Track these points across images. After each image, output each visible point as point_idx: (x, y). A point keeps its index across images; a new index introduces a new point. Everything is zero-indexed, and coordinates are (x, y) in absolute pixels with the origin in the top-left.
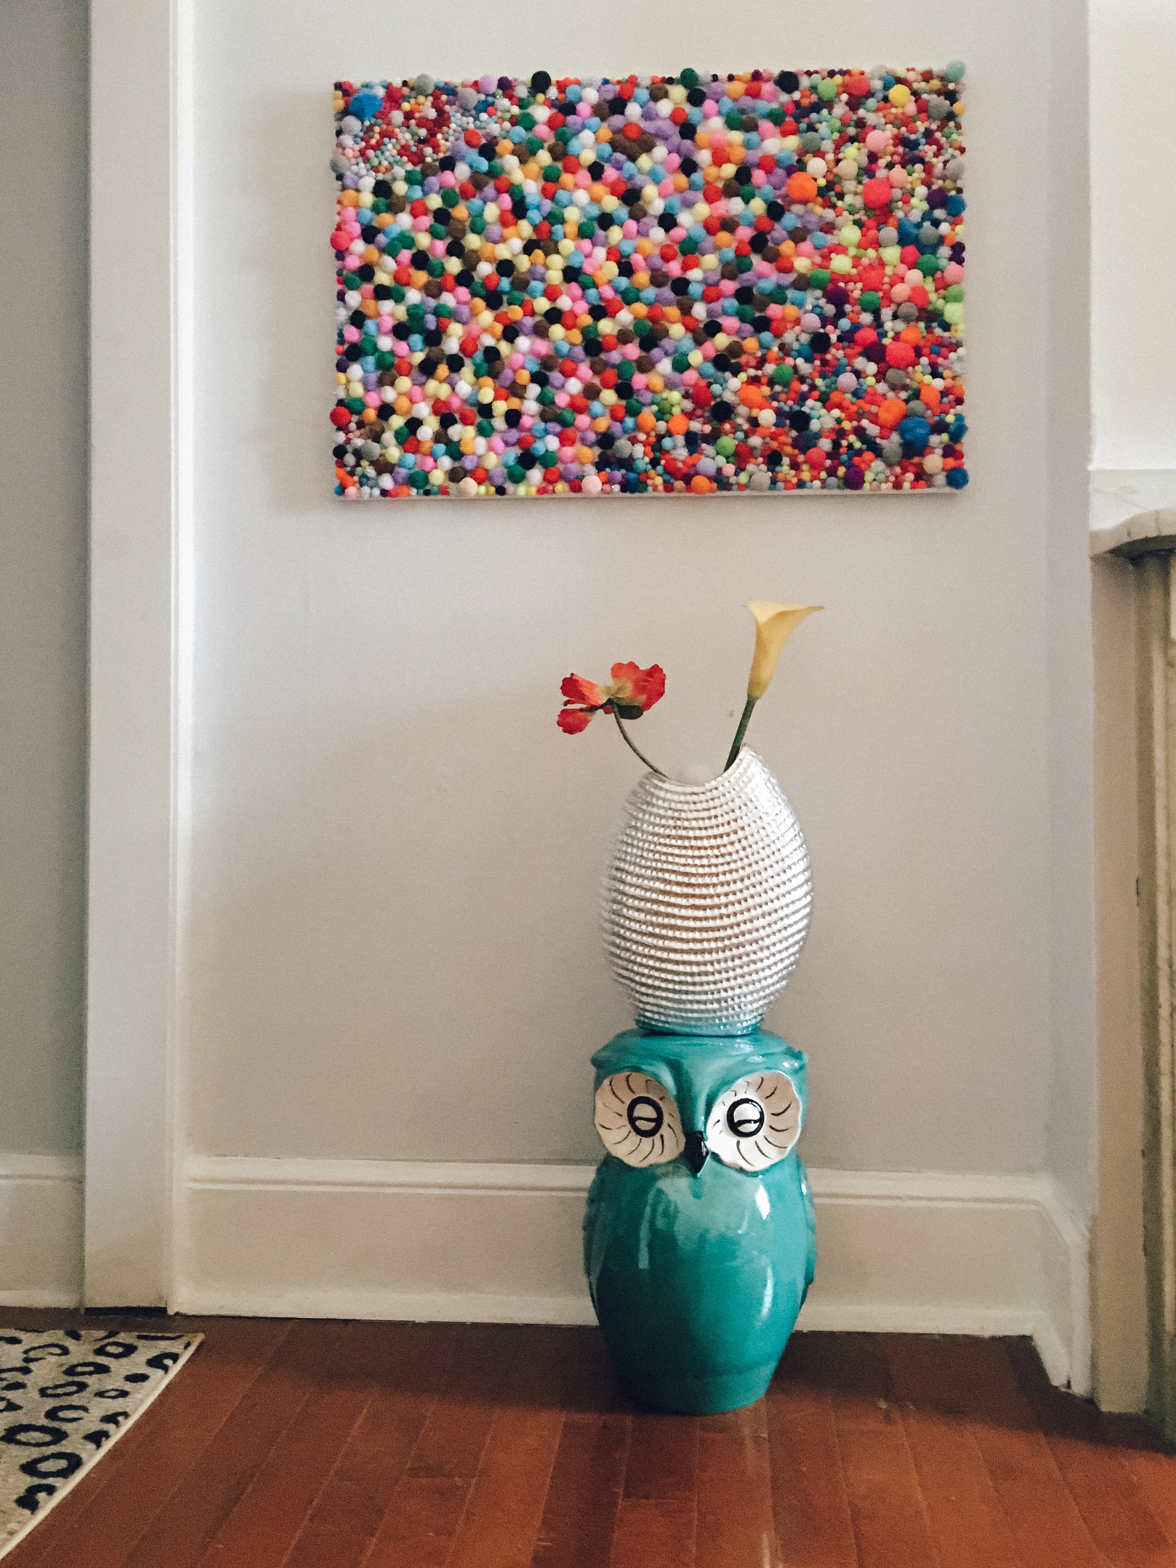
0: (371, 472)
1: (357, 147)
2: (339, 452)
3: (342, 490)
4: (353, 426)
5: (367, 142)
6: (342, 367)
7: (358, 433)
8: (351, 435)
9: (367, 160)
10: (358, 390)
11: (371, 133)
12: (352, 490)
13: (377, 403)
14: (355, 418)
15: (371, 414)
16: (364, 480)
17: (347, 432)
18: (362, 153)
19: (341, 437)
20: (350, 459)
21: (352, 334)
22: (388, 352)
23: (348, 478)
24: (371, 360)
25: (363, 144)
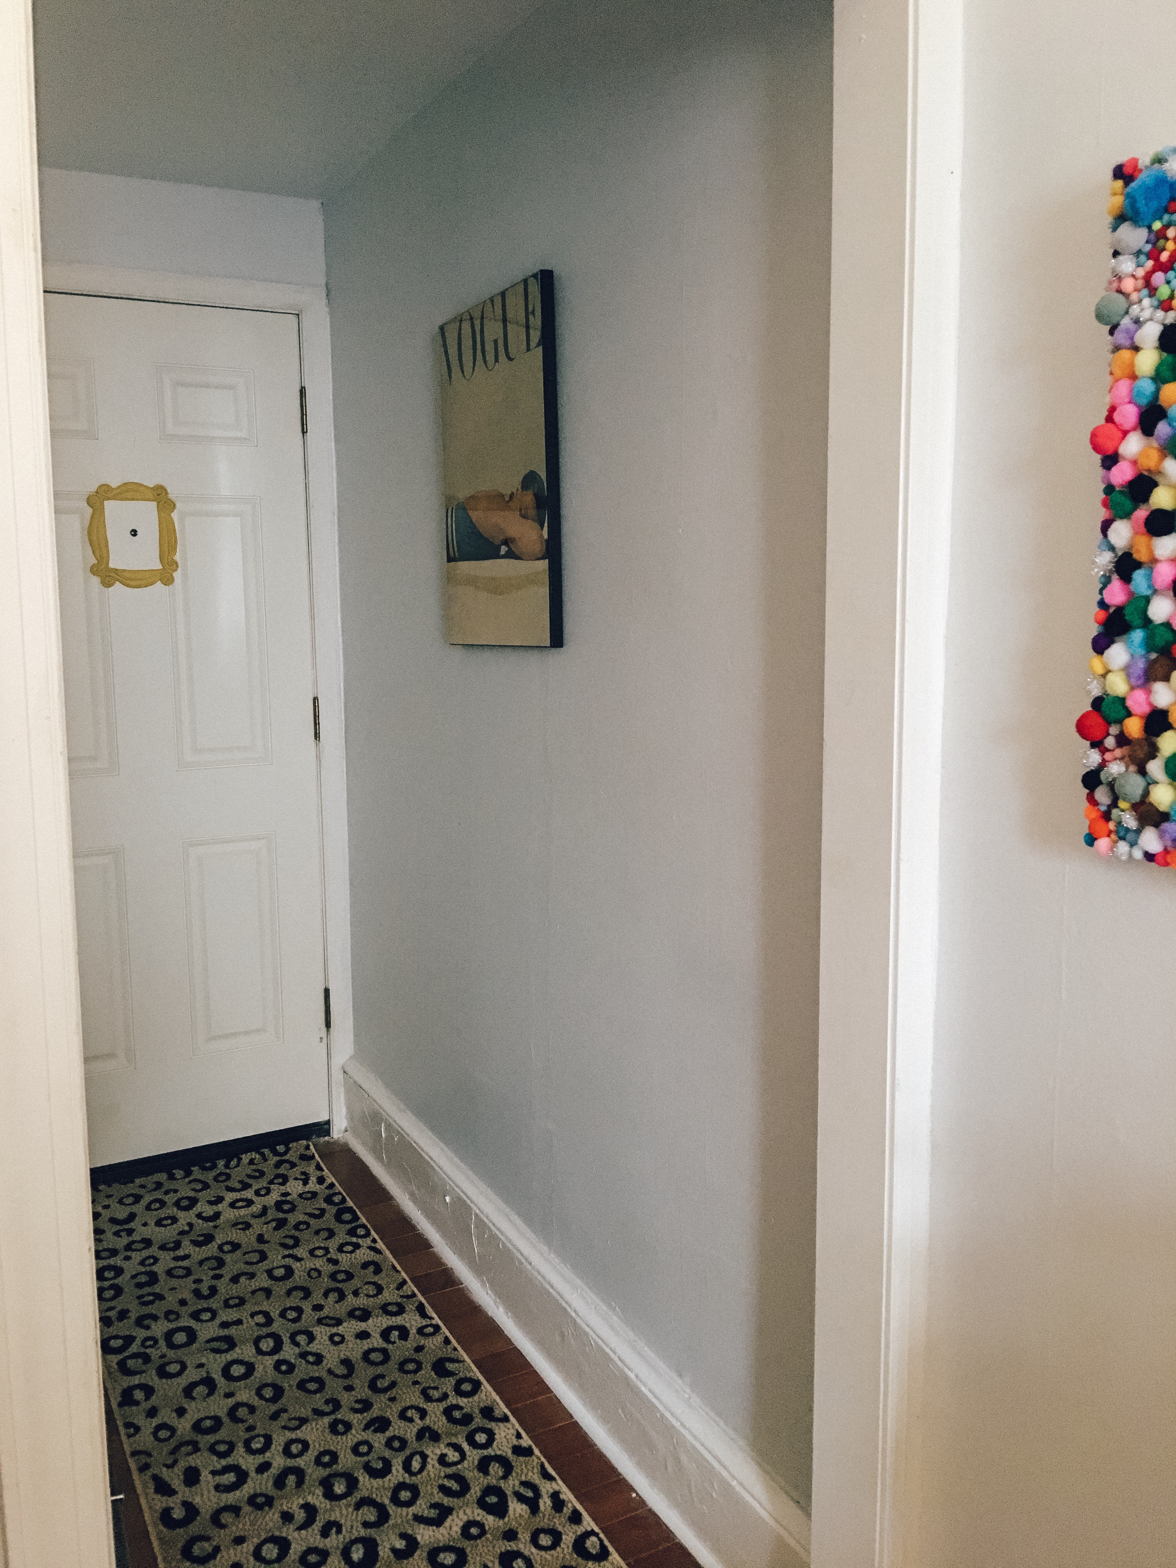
0: (1130, 821)
1: (1141, 272)
2: (1091, 780)
3: (1091, 840)
4: (1110, 742)
5: (1156, 259)
6: (1100, 645)
7: (1118, 752)
8: (1108, 756)
9: (1153, 291)
10: (1118, 685)
11: (1161, 242)
12: (1103, 843)
13: (1146, 709)
14: (1114, 730)
15: (1134, 727)
16: (1122, 834)
17: (1104, 750)
18: (1147, 279)
19: (1094, 758)
20: (1102, 795)
21: (1116, 594)
22: (1162, 624)
23: (1101, 824)
24: (1138, 635)
25: (1150, 264)
